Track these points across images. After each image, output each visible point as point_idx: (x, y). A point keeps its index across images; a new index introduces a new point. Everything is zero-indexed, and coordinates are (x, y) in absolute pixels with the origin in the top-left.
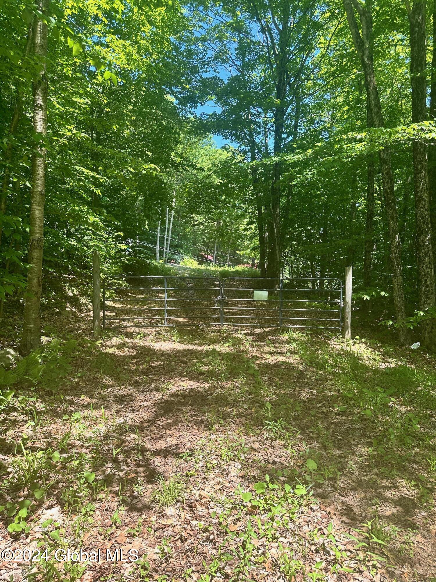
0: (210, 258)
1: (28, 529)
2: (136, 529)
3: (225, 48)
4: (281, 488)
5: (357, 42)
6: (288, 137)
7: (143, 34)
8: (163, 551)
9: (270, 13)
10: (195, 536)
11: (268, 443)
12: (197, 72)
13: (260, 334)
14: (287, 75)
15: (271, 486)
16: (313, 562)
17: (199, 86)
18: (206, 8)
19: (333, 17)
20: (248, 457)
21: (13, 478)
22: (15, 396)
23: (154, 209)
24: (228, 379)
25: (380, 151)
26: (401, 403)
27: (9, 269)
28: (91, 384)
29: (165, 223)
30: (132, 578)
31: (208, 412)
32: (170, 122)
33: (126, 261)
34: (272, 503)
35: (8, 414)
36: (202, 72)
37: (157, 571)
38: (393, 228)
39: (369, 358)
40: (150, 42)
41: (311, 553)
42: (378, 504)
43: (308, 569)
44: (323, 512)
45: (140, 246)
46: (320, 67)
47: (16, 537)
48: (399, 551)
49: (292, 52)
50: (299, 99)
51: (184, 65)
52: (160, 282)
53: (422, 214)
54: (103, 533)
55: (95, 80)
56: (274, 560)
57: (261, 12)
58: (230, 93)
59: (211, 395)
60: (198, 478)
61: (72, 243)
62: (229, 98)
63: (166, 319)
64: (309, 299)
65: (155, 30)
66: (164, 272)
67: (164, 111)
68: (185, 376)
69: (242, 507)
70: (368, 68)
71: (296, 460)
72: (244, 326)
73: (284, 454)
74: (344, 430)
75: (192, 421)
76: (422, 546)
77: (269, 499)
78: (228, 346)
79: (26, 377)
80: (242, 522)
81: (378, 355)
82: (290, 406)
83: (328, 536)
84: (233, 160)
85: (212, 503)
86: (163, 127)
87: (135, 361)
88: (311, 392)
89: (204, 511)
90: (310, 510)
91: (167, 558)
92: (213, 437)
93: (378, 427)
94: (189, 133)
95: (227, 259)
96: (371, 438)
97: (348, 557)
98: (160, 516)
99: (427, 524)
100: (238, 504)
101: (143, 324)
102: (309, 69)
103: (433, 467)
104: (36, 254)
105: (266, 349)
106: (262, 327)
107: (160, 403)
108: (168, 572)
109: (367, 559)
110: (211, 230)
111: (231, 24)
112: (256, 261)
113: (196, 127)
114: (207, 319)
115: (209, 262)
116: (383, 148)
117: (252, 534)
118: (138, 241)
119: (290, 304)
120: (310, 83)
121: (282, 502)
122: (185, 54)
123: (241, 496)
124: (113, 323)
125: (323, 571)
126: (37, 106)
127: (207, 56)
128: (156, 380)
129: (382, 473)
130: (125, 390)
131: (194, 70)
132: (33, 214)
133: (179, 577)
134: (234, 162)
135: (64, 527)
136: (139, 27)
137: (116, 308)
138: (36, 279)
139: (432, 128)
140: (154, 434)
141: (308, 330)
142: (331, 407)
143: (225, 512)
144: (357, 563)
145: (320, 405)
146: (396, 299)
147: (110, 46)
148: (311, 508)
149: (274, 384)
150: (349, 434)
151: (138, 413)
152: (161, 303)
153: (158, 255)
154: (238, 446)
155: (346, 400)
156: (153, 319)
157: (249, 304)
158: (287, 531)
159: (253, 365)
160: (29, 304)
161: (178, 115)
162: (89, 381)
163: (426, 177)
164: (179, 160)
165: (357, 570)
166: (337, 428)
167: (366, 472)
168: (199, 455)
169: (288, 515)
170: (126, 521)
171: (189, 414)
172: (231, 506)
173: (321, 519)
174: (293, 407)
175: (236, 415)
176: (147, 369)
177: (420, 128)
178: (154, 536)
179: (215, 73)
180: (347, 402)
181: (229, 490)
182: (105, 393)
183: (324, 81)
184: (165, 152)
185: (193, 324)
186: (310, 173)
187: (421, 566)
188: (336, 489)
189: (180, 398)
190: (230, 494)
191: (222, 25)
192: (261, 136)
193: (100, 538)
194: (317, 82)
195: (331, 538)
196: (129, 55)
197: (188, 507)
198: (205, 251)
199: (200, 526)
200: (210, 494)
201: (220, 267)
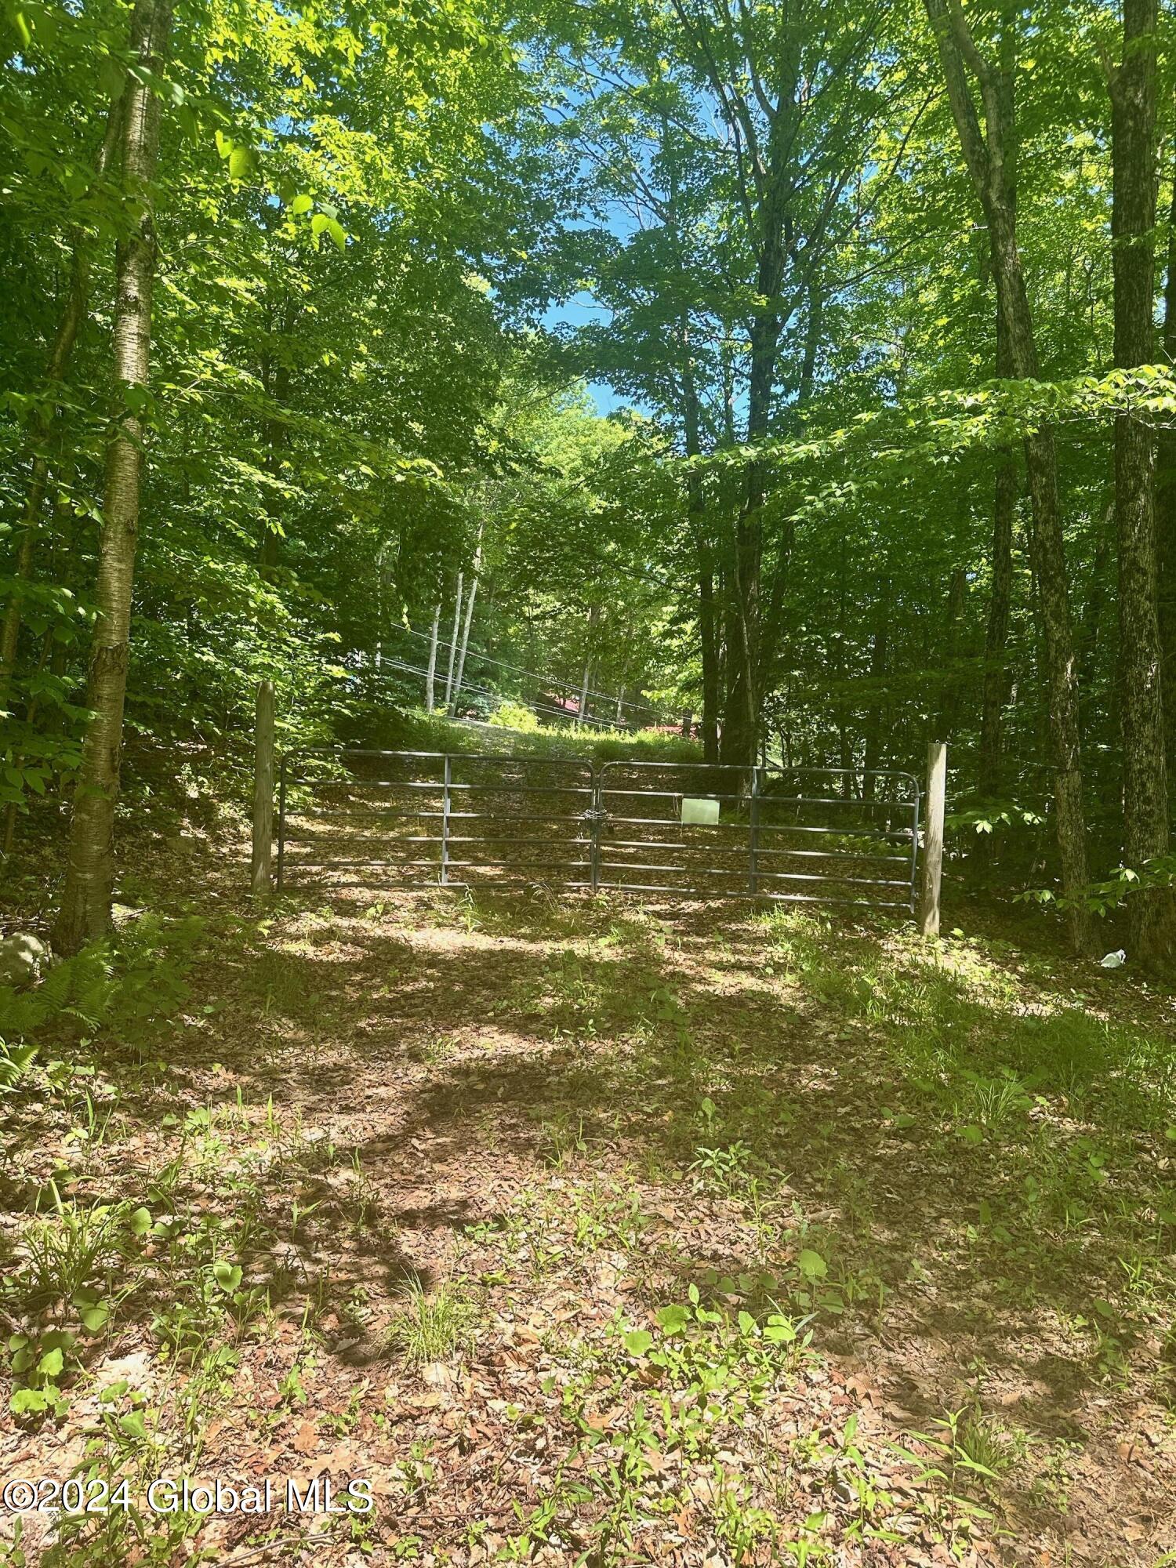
0: (570, 705)
1: (64, 1407)
2: (345, 1416)
3: (625, 153)
4: (728, 1321)
5: (973, 152)
6: (786, 393)
7: (411, 114)
8: (411, 1474)
9: (748, 67)
10: (498, 1440)
11: (702, 1205)
12: (549, 218)
13: (695, 915)
14: (789, 229)
15: (702, 1316)
16: (802, 1515)
17: (555, 253)
18: (578, 50)
19: (913, 81)
20: (648, 1239)
21: (28, 1273)
22: (40, 1061)
23: (423, 573)
24: (604, 1033)
25: (1027, 439)
26: (1062, 1110)
27: (35, 721)
28: (240, 1036)
29: (453, 611)
30: (328, 1540)
31: (546, 1119)
32: (475, 345)
33: (346, 712)
34: (703, 1360)
35: (19, 1107)
36: (565, 217)
37: (393, 1526)
38: (1058, 642)
39: (986, 990)
40: (428, 134)
41: (799, 1493)
42: (984, 1374)
43: (788, 1533)
44: (837, 1389)
45: (385, 670)
46: (877, 211)
47: (30, 1426)
48: (1031, 1497)
49: (803, 170)
50: (818, 295)
51: (516, 196)
52: (433, 769)
53: (1136, 610)
54: (256, 1423)
55: (278, 233)
56: (702, 1508)
57: (722, 64)
58: (634, 272)
59: (557, 1073)
60: (512, 1289)
61: (205, 658)
62: (632, 287)
63: (447, 867)
64: (832, 824)
65: (442, 105)
66: (445, 741)
67: (460, 315)
68: (491, 1022)
69: (624, 1370)
70: (1000, 220)
71: (774, 1251)
72: (653, 892)
73: (742, 1235)
74: (905, 1178)
75: (502, 1140)
76: (1093, 1487)
77: (697, 1351)
78: (609, 946)
79: (68, 1010)
80: (621, 1409)
81: (1010, 982)
82: (766, 1109)
83: (845, 1451)
84: (638, 450)
85: (545, 1355)
86: (455, 357)
87: (358, 978)
88: (825, 1076)
89: (522, 1375)
90: (802, 1384)
91: (421, 1493)
92: (558, 1184)
93: (997, 1174)
94: (526, 374)
95: (615, 712)
96: (976, 1201)
97: (897, 1506)
98: (408, 1386)
99: (1109, 1429)
100: (614, 1362)
101: (384, 878)
102: (846, 215)
103: (1135, 1281)
104: (109, 688)
105: (711, 955)
106: (702, 897)
107: (422, 1092)
108: (424, 1528)
109: (944, 1513)
110: (577, 631)
111: (643, 95)
112: (695, 719)
113: (542, 361)
114: (556, 871)
115: (567, 718)
116: (1036, 431)
117: (647, 1437)
118: (378, 657)
119: (780, 837)
120: (848, 253)
121: (731, 1360)
122: (519, 168)
123: (622, 1339)
124: (303, 875)
125: (829, 1540)
126: (126, 302)
127: (578, 175)
128: (411, 1030)
129: (999, 1293)
130: (330, 1053)
131: (543, 211)
132: (105, 584)
133: (451, 1542)
134: (640, 454)
135: (156, 1405)
136: (401, 95)
137: (312, 835)
138: (104, 753)
139: (1164, 383)
140: (402, 1173)
141: (826, 908)
142: (874, 1115)
143: (578, 1380)
144: (916, 1524)
145: (847, 1109)
146: (1063, 832)
147: (323, 144)
148: (806, 1378)
149: (726, 1050)
150: (918, 1187)
151: (362, 1116)
152: (433, 825)
153: (431, 695)
154: (622, 1210)
155: (914, 1096)
156: (412, 866)
157: (670, 834)
158: (739, 1433)
159: (673, 998)
160: (85, 817)
161: (496, 326)
162: (235, 1028)
163: (1150, 511)
164: (494, 445)
165: (918, 1539)
166: (889, 1172)
167: (956, 1288)
168: (518, 1231)
169: (743, 1393)
170: (318, 1396)
171: (496, 1123)
172: (596, 1365)
173: (830, 1408)
174: (774, 1113)
175: (622, 1130)
176: (390, 1001)
177: (1132, 381)
178: (390, 1437)
179: (597, 221)
180: (918, 1104)
181: (593, 1324)
182: (277, 1061)
183: (886, 247)
184: (459, 424)
185: (518, 884)
186: (838, 492)
187: (1085, 1536)
188: (875, 1331)
189: (473, 1078)
190: (592, 1336)
191: (620, 94)
192: (715, 387)
193: (250, 1436)
194: (867, 250)
195: (853, 1456)
196: (370, 170)
197: (483, 1364)
198: (556, 688)
199: (513, 1413)
200: (541, 1332)
201: (598, 730)
